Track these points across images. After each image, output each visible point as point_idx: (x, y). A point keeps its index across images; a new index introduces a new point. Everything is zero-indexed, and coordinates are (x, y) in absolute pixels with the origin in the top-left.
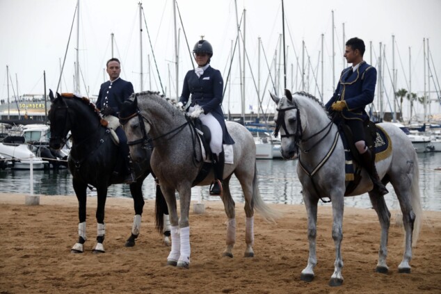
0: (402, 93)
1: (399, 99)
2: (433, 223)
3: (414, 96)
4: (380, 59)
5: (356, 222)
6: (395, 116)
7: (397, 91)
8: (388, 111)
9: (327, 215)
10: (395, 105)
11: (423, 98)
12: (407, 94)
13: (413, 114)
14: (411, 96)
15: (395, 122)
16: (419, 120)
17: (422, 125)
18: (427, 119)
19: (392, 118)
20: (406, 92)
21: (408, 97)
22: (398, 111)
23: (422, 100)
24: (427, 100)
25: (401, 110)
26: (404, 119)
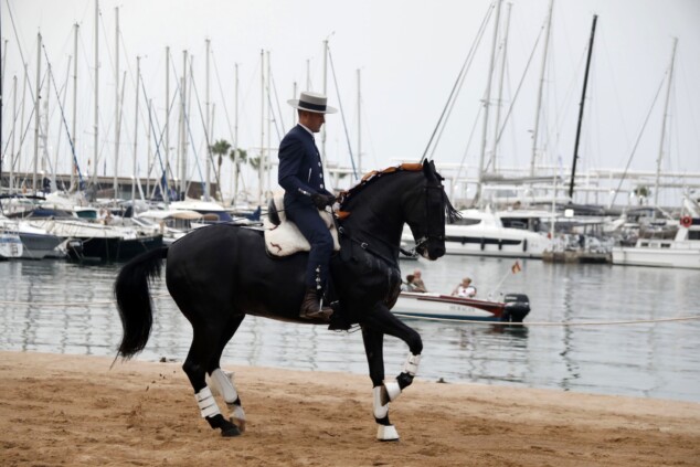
0: (221, 148)
1: (216, 158)
2: (268, 389)
3: (243, 155)
4: (183, 80)
5: (130, 386)
6: (207, 189)
7: (214, 143)
8: (197, 179)
9: (75, 373)
10: (209, 169)
11: (258, 160)
12: (229, 151)
13: (240, 188)
14: (237, 155)
15: (208, 200)
16: (250, 199)
17: (256, 208)
18: (263, 199)
19: (202, 193)
20: (229, 146)
21: (232, 156)
22: (213, 180)
23: (256, 164)
24: (263, 163)
25: (218, 178)
26: (224, 197)
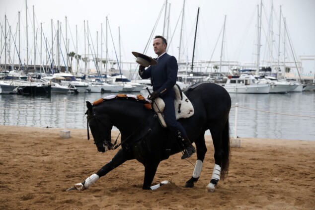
0: (72, 54)
1: (70, 58)
3: (80, 57)
4: (58, 31)
5: (34, 136)
6: (67, 69)
7: (69, 53)
8: (63, 65)
9: (16, 132)
10: (68, 62)
12: (75, 55)
13: (79, 68)
14: (78, 57)
15: (67, 73)
16: (82, 72)
17: (84, 75)
18: (87, 72)
19: (65, 70)
20: (74, 54)
21: (76, 57)
22: (69, 66)
23: (84, 60)
24: (87, 60)
25: (71, 65)
26: (74, 71)
